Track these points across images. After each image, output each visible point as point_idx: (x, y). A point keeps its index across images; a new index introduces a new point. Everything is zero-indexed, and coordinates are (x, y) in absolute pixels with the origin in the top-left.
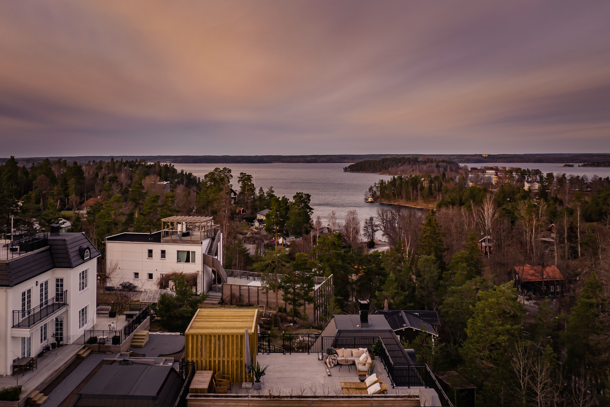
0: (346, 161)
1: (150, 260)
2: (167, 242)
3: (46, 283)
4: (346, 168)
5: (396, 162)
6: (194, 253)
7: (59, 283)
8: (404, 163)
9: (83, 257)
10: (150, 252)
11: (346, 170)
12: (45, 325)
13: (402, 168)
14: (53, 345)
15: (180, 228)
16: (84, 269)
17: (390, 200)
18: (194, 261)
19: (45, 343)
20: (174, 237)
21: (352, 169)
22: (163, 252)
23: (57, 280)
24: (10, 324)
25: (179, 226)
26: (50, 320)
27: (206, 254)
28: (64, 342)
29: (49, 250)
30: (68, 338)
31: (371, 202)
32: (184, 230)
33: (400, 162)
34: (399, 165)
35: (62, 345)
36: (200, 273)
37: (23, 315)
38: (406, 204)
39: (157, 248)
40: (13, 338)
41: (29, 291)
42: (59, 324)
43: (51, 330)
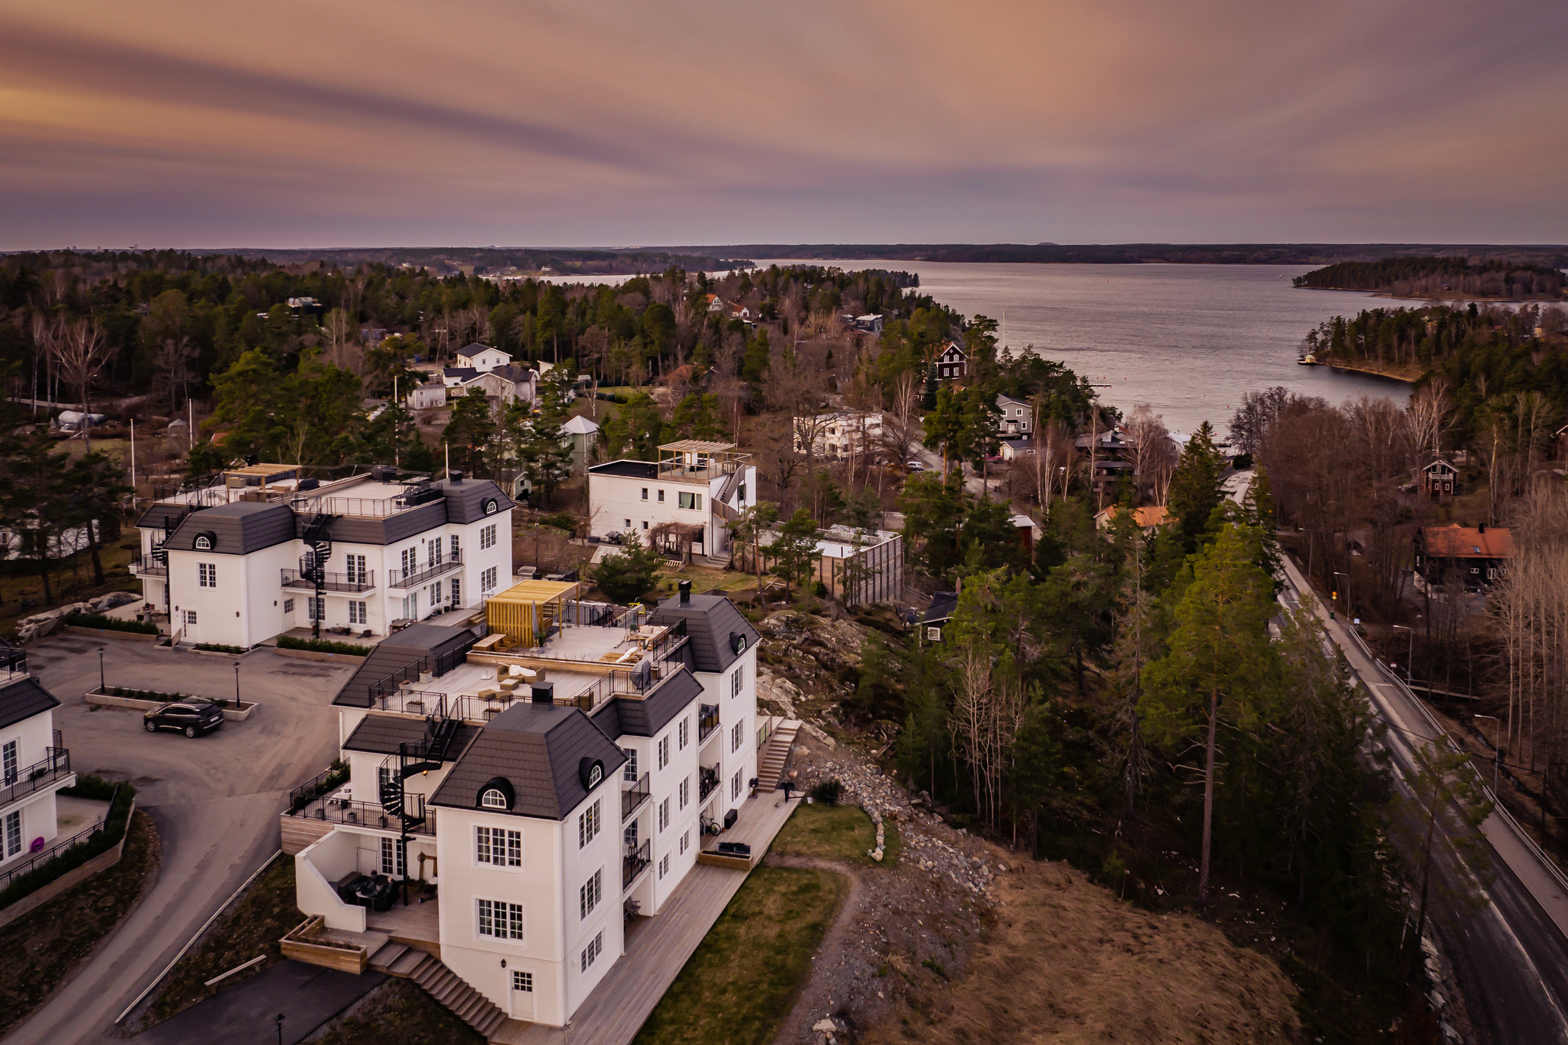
0: (1312, 259)
1: (645, 503)
2: (665, 479)
3: (439, 540)
4: (1299, 278)
5: (1415, 268)
6: (699, 496)
7: (455, 539)
8: (1433, 271)
9: (485, 511)
10: (645, 491)
11: (1299, 283)
12: (439, 584)
13: (1423, 282)
14: (447, 609)
15: (691, 459)
16: (490, 524)
17: (1350, 362)
18: (700, 508)
19: (436, 606)
20: (677, 472)
21: (1313, 282)
22: (661, 493)
23: (453, 537)
24: (387, 584)
25: (688, 456)
26: (444, 578)
27: (718, 499)
28: (461, 606)
29: (444, 502)
30: (465, 602)
31: (1311, 364)
32: (695, 463)
33: (1423, 268)
34: (1421, 274)
35: (457, 609)
36: (707, 525)
37: (405, 574)
38: (1384, 370)
39: (653, 486)
40: (391, 598)
41: (413, 549)
42: (456, 584)
43: (447, 590)
